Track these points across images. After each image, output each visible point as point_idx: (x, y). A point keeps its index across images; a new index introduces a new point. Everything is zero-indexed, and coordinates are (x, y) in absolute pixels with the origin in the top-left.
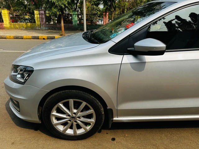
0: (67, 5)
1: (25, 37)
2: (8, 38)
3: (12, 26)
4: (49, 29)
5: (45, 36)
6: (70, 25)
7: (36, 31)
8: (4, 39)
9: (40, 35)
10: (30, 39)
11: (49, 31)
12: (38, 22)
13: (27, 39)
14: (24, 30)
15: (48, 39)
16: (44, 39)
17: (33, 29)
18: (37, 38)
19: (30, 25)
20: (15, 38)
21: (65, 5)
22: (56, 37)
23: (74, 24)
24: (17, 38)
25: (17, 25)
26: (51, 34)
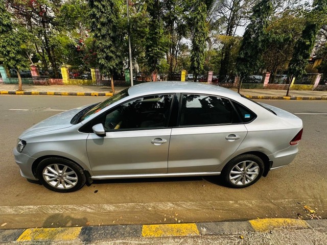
0: (115, 66)
1: (78, 94)
2: (63, 95)
3: (71, 82)
4: (104, 85)
5: (97, 93)
6: (123, 81)
7: (92, 87)
8: (59, 96)
9: (92, 92)
10: (83, 95)
11: (104, 87)
12: (94, 79)
13: (80, 95)
14: (81, 86)
15: (99, 95)
16: (95, 95)
17: (89, 85)
18: (90, 95)
19: (87, 82)
20: (69, 95)
21: (113, 66)
22: (106, 94)
23: (126, 80)
24: (71, 94)
25: (75, 81)
26: (103, 91)
